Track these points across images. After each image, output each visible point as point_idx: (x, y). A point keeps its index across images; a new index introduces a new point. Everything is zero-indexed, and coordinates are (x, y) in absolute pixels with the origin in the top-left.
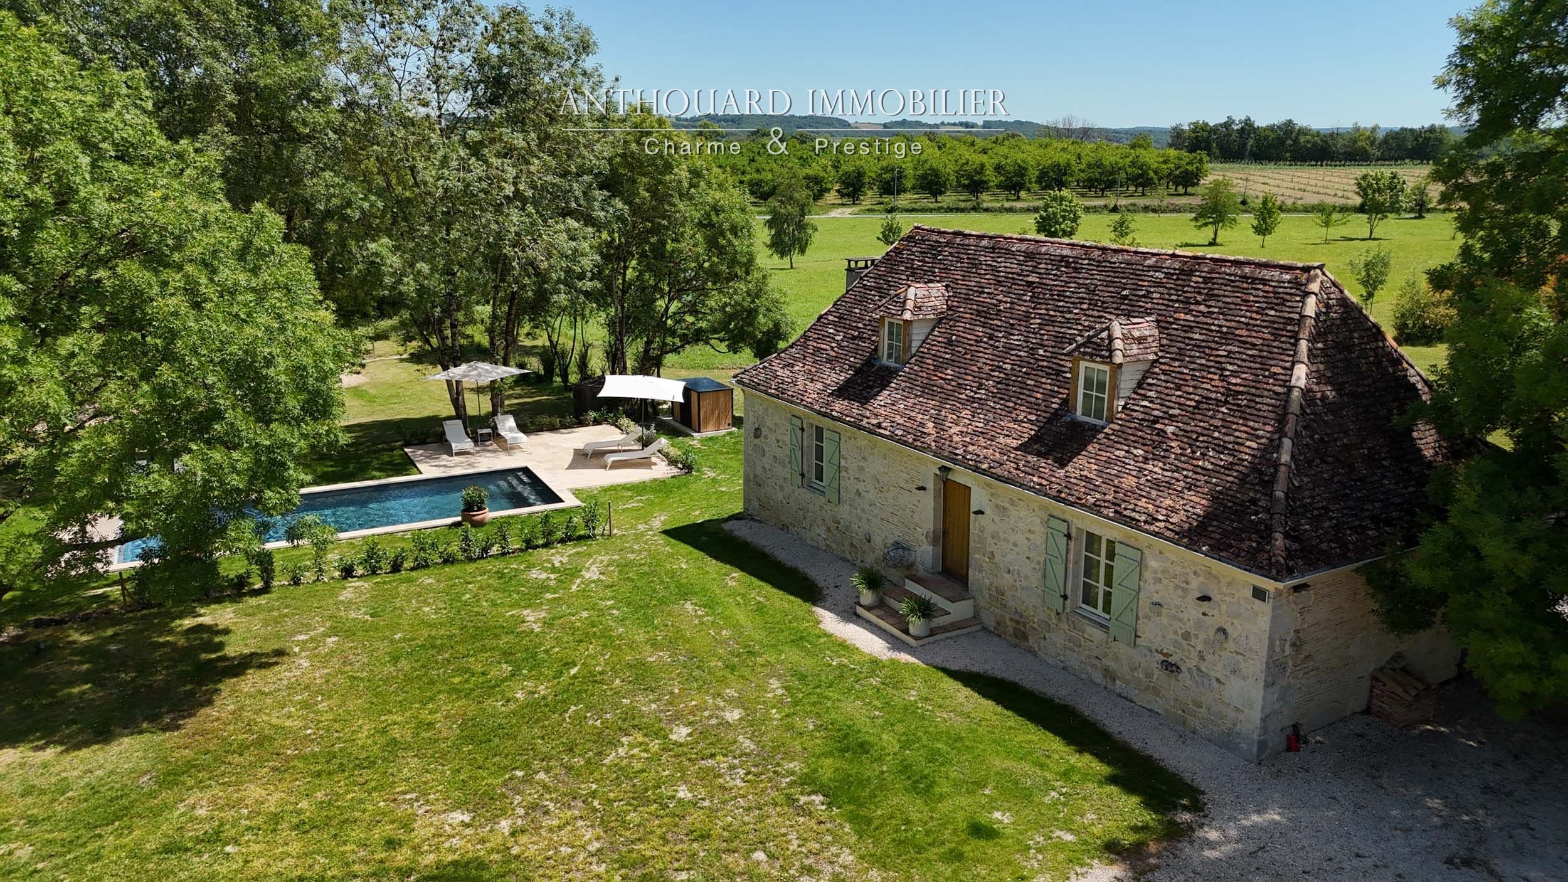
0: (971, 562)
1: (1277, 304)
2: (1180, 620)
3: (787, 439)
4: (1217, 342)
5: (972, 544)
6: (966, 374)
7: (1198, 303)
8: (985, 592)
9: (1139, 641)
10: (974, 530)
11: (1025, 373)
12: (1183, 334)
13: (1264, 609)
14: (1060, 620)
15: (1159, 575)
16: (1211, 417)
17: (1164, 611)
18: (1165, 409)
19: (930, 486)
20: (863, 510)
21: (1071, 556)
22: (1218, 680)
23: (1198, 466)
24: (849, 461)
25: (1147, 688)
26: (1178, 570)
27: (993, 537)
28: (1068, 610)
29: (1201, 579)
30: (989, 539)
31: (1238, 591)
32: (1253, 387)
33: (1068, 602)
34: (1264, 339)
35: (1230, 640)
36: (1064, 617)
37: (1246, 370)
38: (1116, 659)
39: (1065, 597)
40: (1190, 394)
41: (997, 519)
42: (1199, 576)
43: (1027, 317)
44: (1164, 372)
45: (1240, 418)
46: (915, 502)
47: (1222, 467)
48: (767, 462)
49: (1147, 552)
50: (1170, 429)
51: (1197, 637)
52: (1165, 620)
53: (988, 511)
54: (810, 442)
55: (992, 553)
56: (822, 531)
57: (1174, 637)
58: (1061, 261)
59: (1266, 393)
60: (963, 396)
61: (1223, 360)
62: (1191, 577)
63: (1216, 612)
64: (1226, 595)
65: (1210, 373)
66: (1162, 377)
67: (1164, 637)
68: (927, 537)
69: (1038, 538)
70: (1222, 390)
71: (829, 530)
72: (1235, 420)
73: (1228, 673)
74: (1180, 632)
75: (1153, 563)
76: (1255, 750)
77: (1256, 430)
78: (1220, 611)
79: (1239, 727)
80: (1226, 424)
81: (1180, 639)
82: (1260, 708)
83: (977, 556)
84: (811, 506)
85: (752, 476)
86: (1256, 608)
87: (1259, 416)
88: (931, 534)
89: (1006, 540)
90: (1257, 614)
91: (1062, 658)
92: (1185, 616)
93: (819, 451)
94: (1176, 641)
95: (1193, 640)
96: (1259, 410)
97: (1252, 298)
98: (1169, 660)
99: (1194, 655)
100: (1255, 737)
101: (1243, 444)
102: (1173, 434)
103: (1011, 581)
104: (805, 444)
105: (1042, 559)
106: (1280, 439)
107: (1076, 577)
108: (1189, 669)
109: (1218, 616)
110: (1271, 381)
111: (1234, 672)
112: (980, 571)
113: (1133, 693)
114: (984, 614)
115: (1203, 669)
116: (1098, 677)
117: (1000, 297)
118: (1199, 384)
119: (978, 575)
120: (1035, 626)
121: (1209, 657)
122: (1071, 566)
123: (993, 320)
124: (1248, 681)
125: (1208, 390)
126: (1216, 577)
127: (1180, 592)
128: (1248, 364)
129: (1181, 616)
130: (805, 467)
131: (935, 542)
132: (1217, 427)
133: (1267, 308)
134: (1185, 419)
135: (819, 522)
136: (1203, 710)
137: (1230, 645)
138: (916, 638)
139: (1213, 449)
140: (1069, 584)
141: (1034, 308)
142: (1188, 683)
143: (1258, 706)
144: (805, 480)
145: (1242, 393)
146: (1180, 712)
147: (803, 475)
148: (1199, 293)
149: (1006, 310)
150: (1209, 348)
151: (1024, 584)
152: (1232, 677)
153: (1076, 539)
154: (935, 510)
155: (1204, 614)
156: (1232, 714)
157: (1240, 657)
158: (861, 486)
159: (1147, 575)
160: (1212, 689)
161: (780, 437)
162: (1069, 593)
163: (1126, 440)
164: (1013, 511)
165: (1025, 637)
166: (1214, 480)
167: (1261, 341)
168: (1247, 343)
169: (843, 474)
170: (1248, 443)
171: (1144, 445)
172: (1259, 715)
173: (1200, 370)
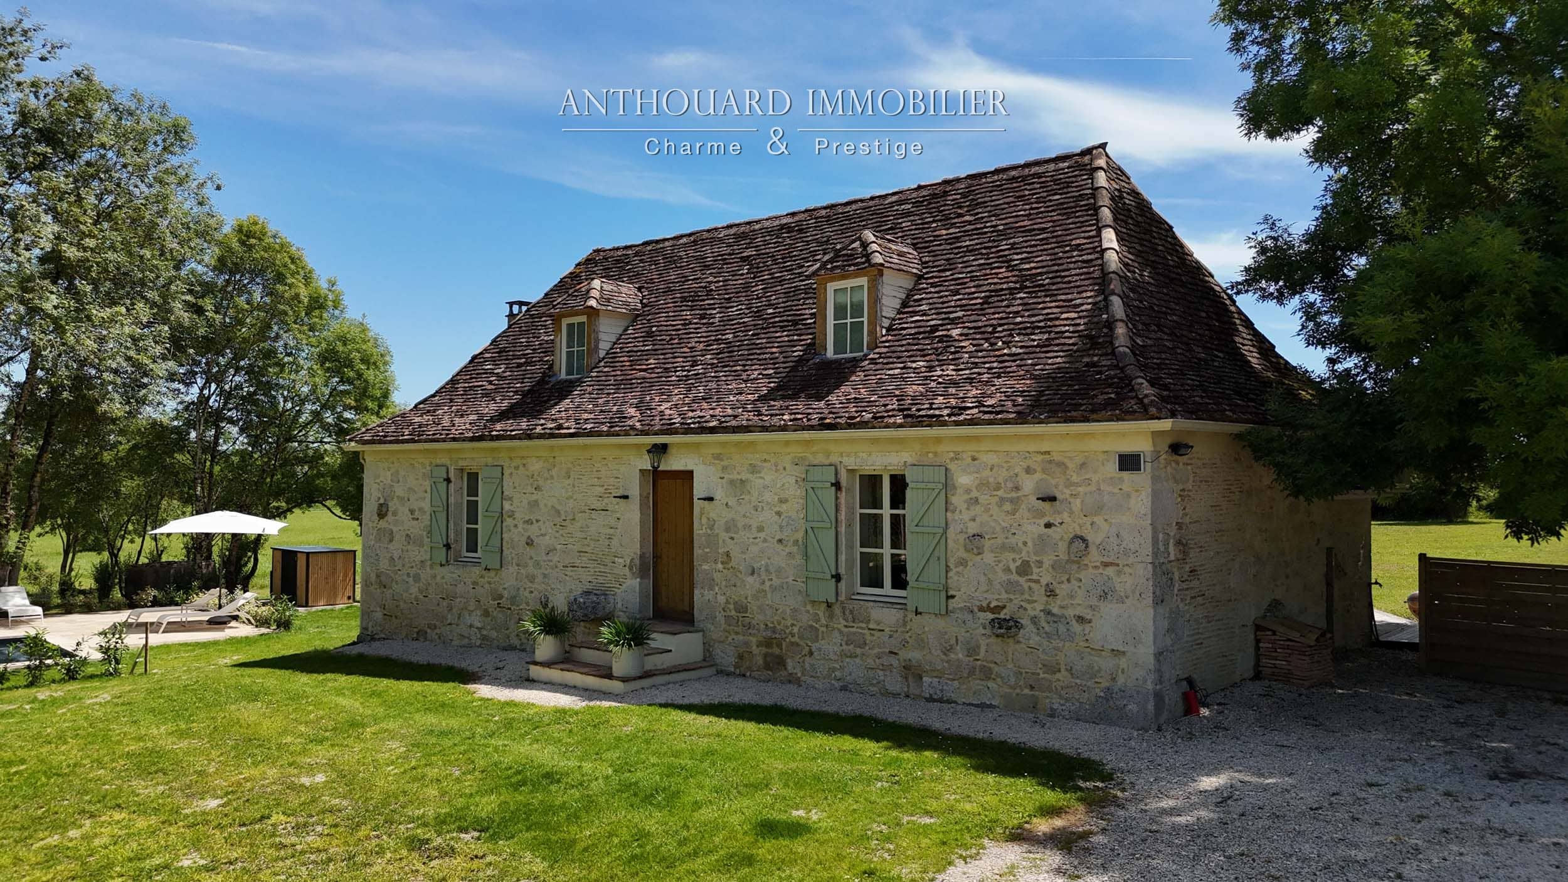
0: (698, 577)
1: (1059, 189)
2: (1012, 549)
3: (426, 504)
4: (994, 241)
5: (697, 552)
6: (675, 357)
7: (960, 215)
8: (720, 618)
9: (953, 603)
10: (700, 530)
11: (753, 335)
12: (948, 247)
13: (1139, 483)
14: (831, 616)
15: (975, 494)
16: (1008, 306)
17: (987, 544)
18: (943, 316)
19: (635, 491)
20: (537, 564)
21: (843, 516)
22: (1081, 619)
23: (1005, 355)
24: (516, 502)
25: (972, 672)
26: (1002, 475)
27: (728, 530)
28: (842, 598)
29: (1038, 476)
30: (724, 535)
31: (1095, 472)
32: (1054, 265)
33: (842, 585)
34: (1054, 221)
35: (1093, 550)
36: (837, 610)
37: (1040, 253)
38: (921, 644)
39: (837, 578)
40: (974, 293)
41: (732, 502)
42: (1035, 471)
43: (747, 287)
44: (933, 285)
45: (1046, 296)
46: (613, 522)
47: (1036, 346)
48: (396, 548)
49: (952, 466)
50: (955, 333)
51: (1040, 564)
52: (988, 557)
53: (718, 495)
54: (459, 497)
55: (728, 554)
56: (476, 620)
57: (1005, 578)
58: (782, 229)
59: (1072, 266)
60: (674, 378)
61: (1006, 253)
62: (1023, 475)
63: (1065, 515)
64: (1077, 485)
65: (992, 269)
66: (933, 290)
67: (990, 582)
68: (631, 568)
69: (793, 508)
70: (1014, 279)
71: (486, 613)
72: (1040, 300)
73: (1094, 601)
74: (1013, 567)
75: (963, 480)
76: (1151, 706)
77: (1071, 300)
78: (1071, 513)
79: (1121, 680)
80: (1028, 307)
81: (1015, 577)
82: (1151, 638)
83: (705, 567)
84: (460, 587)
85: (373, 577)
86: (1126, 487)
87: (1069, 288)
88: (637, 562)
89: (747, 527)
90: (1129, 496)
91: (838, 674)
92: (1019, 539)
93: (473, 507)
94: (1010, 582)
95: (1035, 570)
96: (1070, 282)
97: (1027, 193)
98: (1002, 616)
99: (1039, 592)
100: (1150, 686)
101: (1057, 319)
102: (961, 335)
103: (757, 585)
104: (452, 500)
105: (800, 535)
106: (1106, 299)
107: (850, 547)
108: (1034, 620)
109: (1070, 522)
110: (1075, 253)
111: (1104, 596)
112: (711, 588)
113: (952, 689)
114: (717, 651)
115: (1055, 610)
116: (894, 683)
117: (711, 279)
118: (981, 283)
119: (708, 595)
120: (796, 639)
121: (1062, 590)
122: (843, 529)
123: (704, 300)
124: (1128, 602)
125: (995, 284)
126: (1061, 465)
127: (1008, 506)
128: (1039, 248)
129: (1013, 540)
130: (452, 536)
131: (642, 572)
132: (1018, 312)
133: (1048, 196)
134: (972, 318)
135: (472, 605)
136: (1063, 676)
137: (1094, 556)
138: (624, 680)
139: (1018, 334)
140: (843, 558)
141: (754, 278)
142: (1035, 639)
143: (1148, 638)
144: (452, 553)
145: (1041, 274)
146: (1027, 691)
147: (448, 546)
148: (960, 207)
149: (718, 289)
150: (985, 248)
151: (776, 582)
152: (1102, 604)
153: (848, 490)
154: (642, 523)
155: (1048, 525)
156: (1105, 663)
157: (1110, 571)
158: (533, 531)
159: (957, 500)
160: (1071, 637)
161: (415, 505)
162: (842, 571)
163: (899, 358)
164: (756, 482)
165: (780, 662)
166: (1030, 362)
167: (1051, 224)
168: (1034, 230)
169: (509, 522)
170: (1064, 316)
171: (924, 356)
172: (1151, 650)
173: (980, 270)
